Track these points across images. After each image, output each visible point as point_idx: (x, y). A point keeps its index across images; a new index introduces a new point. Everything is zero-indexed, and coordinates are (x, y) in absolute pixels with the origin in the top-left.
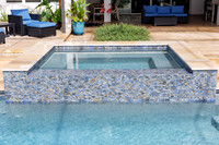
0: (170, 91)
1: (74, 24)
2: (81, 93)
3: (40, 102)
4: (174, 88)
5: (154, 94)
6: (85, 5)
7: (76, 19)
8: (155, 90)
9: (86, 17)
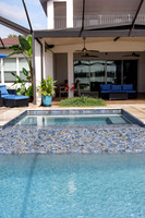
0: (126, 143)
1: (43, 97)
2: (49, 145)
3: (13, 153)
4: (129, 140)
5: (112, 145)
6: (52, 82)
7: (45, 93)
8: (113, 142)
9: (53, 92)
